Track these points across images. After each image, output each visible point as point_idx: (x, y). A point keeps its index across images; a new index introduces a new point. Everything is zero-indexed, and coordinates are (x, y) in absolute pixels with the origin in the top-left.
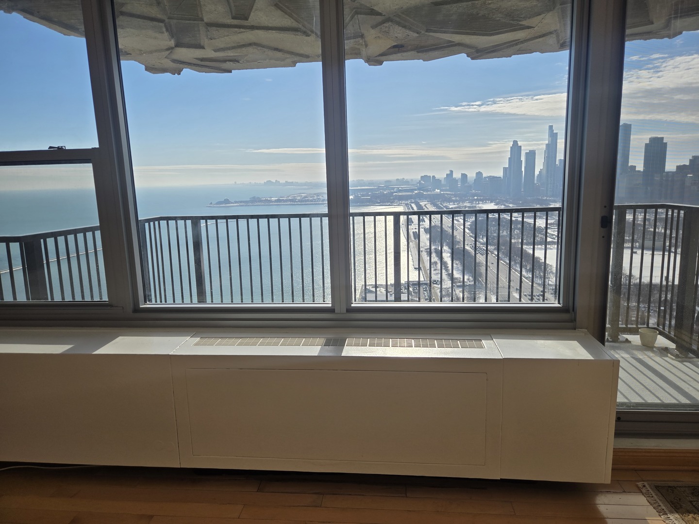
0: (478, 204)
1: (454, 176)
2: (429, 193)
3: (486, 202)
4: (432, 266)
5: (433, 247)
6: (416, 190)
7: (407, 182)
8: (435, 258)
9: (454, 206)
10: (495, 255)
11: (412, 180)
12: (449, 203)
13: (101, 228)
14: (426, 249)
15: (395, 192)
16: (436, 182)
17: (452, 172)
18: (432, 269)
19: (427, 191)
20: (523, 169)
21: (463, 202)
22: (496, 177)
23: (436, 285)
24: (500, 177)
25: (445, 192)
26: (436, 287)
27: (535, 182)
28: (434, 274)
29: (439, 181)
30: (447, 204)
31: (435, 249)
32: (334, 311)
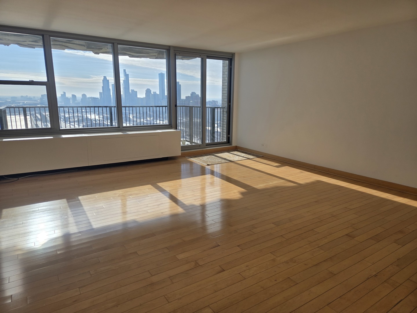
1: (67, 96)
13: (49, 107)
17: (65, 93)
20: (111, 94)
24: (98, 98)
32: (119, 127)
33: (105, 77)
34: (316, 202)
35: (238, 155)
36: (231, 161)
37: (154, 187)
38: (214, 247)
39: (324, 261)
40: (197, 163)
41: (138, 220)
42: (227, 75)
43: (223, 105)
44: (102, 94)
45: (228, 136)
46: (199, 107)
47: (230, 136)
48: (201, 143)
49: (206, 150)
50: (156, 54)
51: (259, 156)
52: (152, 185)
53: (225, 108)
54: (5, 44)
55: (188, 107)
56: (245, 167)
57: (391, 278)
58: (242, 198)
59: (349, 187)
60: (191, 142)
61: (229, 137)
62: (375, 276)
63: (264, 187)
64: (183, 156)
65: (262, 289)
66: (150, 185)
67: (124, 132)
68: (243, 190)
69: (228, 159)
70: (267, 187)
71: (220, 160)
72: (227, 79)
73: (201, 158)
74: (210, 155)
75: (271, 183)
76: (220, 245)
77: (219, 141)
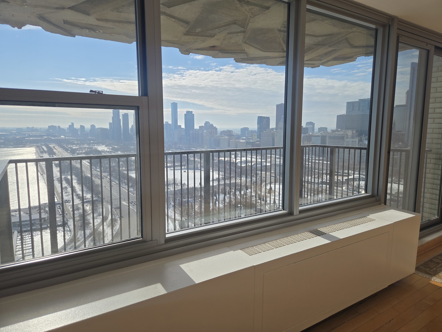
0: (94, 146)
1: (75, 127)
2: (56, 138)
3: (99, 145)
4: (63, 190)
5: (63, 177)
6: (45, 136)
7: (36, 130)
8: (65, 184)
9: (77, 147)
10: (109, 178)
11: (41, 128)
12: (73, 145)
14: (57, 179)
15: (27, 137)
16: (61, 130)
17: (73, 124)
18: (64, 192)
19: (54, 136)
20: (122, 124)
21: (83, 144)
22: (105, 129)
23: (67, 204)
24: (107, 129)
25: (69, 138)
26: (68, 205)
27: (130, 132)
28: (66, 196)
29: (63, 130)
30: (72, 146)
31: (65, 178)
32: (292, 214)
44: (112, 124)
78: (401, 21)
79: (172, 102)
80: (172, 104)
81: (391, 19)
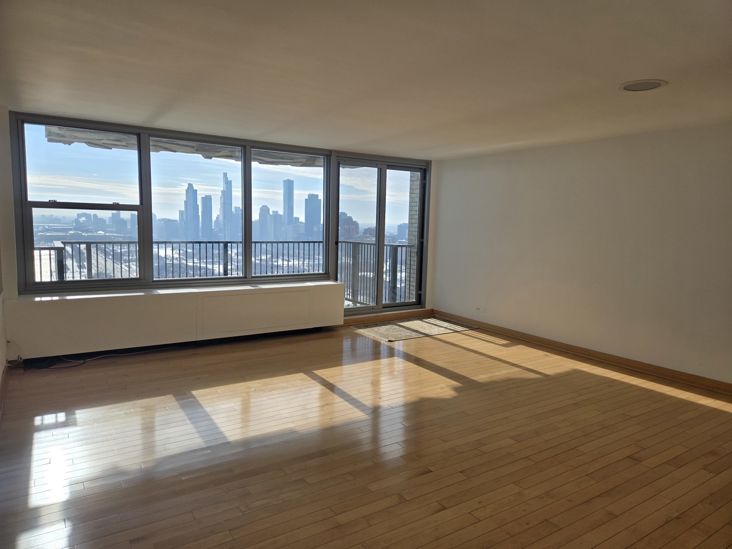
6: (71, 230)
16: (98, 222)
20: (200, 214)
22: (172, 220)
24: (176, 221)
25: (111, 234)
27: (213, 227)
29: (102, 221)
32: (246, 278)
33: (190, 186)
34: (575, 404)
35: (437, 325)
36: (427, 335)
37: (310, 377)
38: (424, 474)
39: (598, 496)
40: (370, 337)
41: (298, 429)
42: (418, 194)
43: (410, 242)
44: (184, 213)
45: (419, 292)
46: (372, 244)
47: (422, 292)
48: (375, 305)
49: (384, 315)
50: (304, 160)
51: (472, 327)
52: (305, 373)
53: (413, 246)
54: (65, 143)
55: (351, 244)
56: (453, 345)
57: (702, 522)
58: (455, 398)
59: (626, 381)
60: (354, 301)
61: (420, 295)
62: (678, 518)
63: (488, 380)
64: (347, 324)
65: (509, 536)
66: (302, 374)
67: (256, 285)
68: (455, 383)
69: (422, 331)
70: (494, 379)
71: (408, 333)
72: (418, 200)
73: (376, 329)
74: (390, 324)
75: (498, 373)
76: (432, 469)
77: (403, 300)
78: (338, 152)
79: (286, 179)
80: (284, 181)
81: (330, 151)
